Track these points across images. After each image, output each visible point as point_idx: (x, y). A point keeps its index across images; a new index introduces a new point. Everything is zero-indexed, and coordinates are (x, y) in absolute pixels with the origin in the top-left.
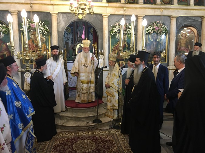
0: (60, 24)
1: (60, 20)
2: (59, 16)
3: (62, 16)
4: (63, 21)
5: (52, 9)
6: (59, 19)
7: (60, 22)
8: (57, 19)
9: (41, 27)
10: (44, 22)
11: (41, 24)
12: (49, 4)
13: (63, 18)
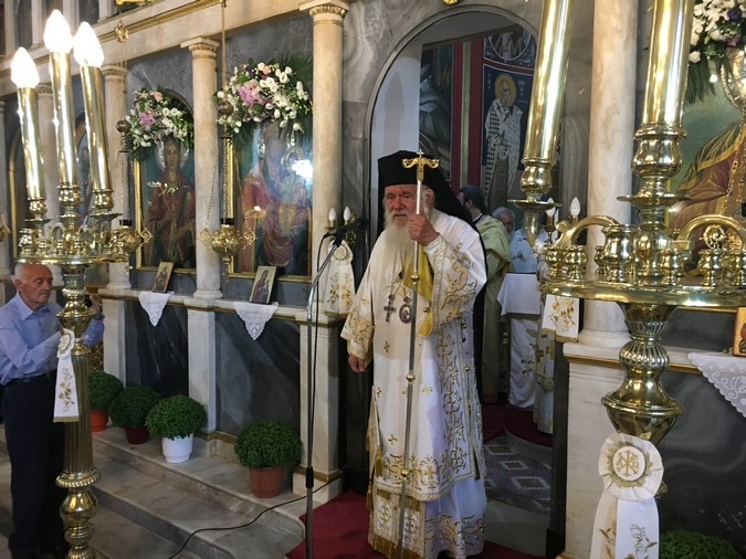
0: (354, 61)
1: (355, 39)
2: (352, 21)
3: (367, 10)
4: (367, 43)
6: (350, 33)
7: (355, 50)
8: (344, 35)
9: (277, 97)
10: (288, 70)
11: (277, 80)
13: (367, 26)
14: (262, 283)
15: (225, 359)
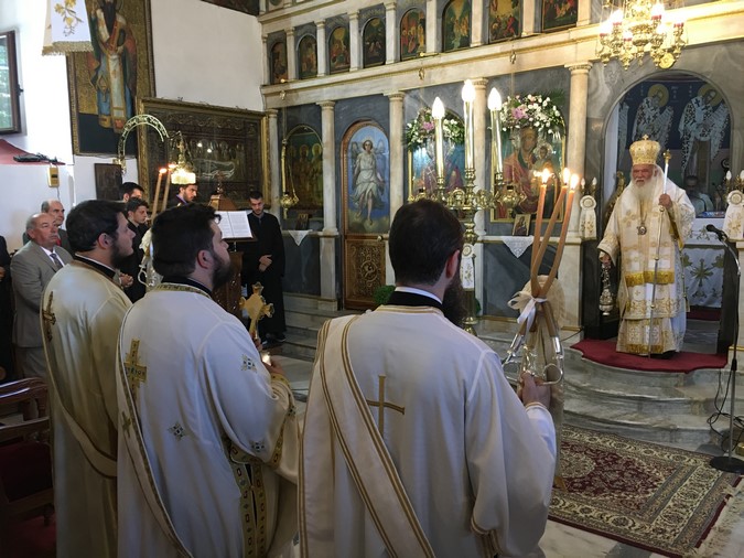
0: (596, 96)
1: (597, 82)
2: (595, 73)
3: (605, 69)
4: (605, 85)
5: (573, 55)
6: (593, 79)
7: (597, 89)
8: (589, 81)
9: (540, 115)
10: (548, 99)
11: (541, 104)
12: (564, 42)
13: (606, 76)
14: (520, 224)
15: (491, 271)
